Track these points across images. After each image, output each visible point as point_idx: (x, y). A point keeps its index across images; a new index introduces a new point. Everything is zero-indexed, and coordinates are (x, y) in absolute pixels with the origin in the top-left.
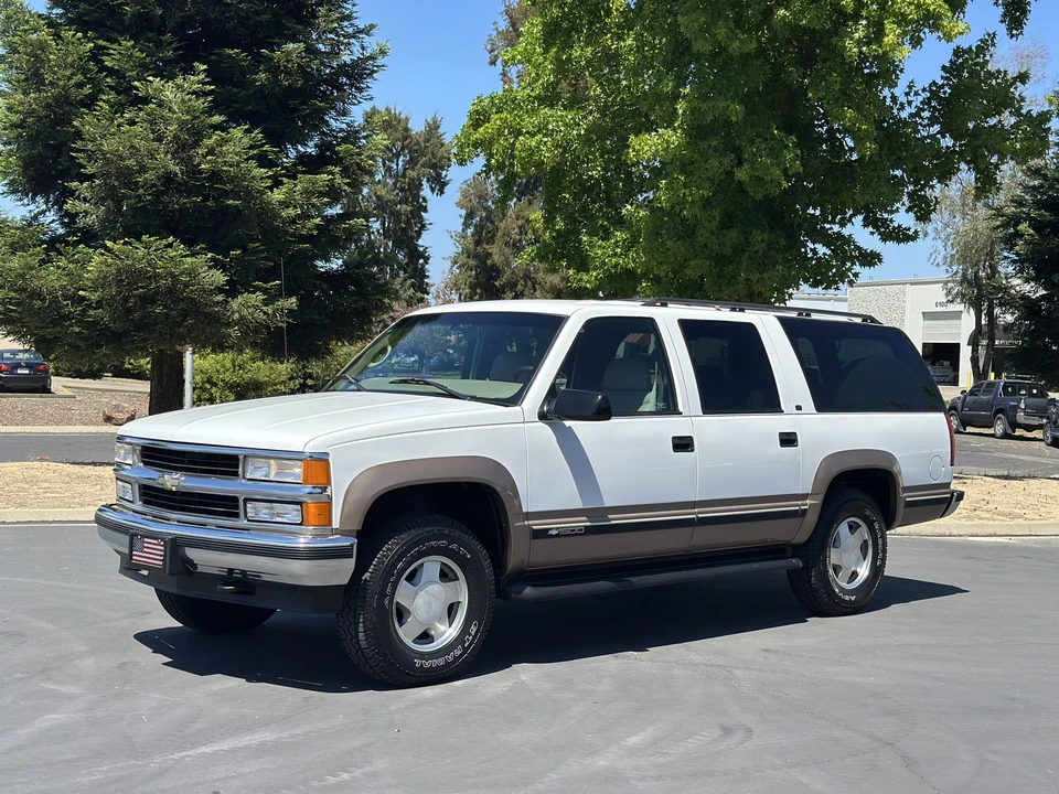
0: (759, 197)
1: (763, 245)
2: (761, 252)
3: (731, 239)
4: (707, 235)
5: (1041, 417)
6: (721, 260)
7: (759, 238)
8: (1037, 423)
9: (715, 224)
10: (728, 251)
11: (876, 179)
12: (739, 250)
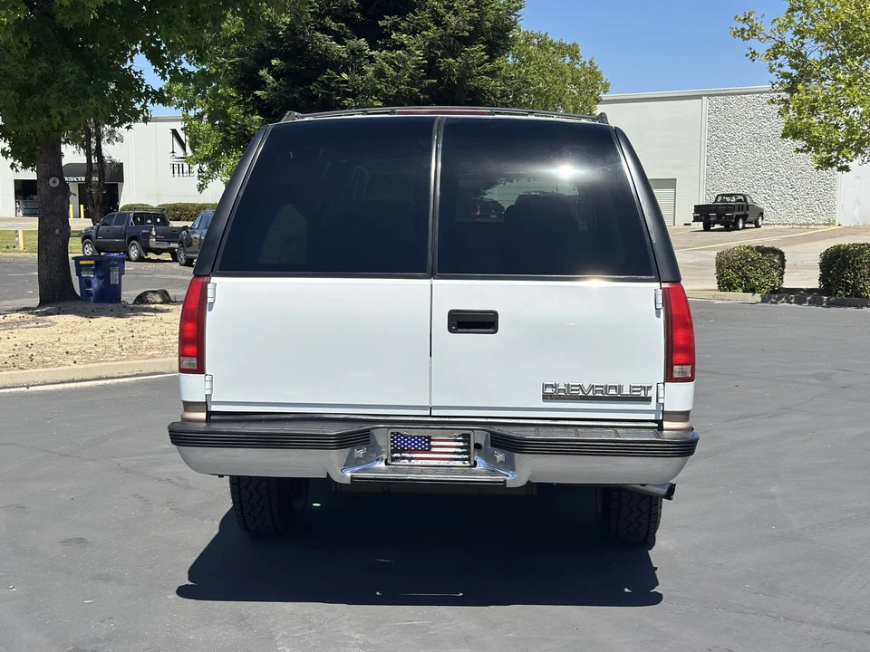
0: (69, 26)
1: (74, 76)
2: (73, 83)
3: (40, 69)
4: (14, 63)
5: (169, 242)
6: (25, 91)
7: (69, 68)
8: (166, 247)
9: (25, 51)
10: (34, 81)
11: (178, 16)
12: (46, 81)
